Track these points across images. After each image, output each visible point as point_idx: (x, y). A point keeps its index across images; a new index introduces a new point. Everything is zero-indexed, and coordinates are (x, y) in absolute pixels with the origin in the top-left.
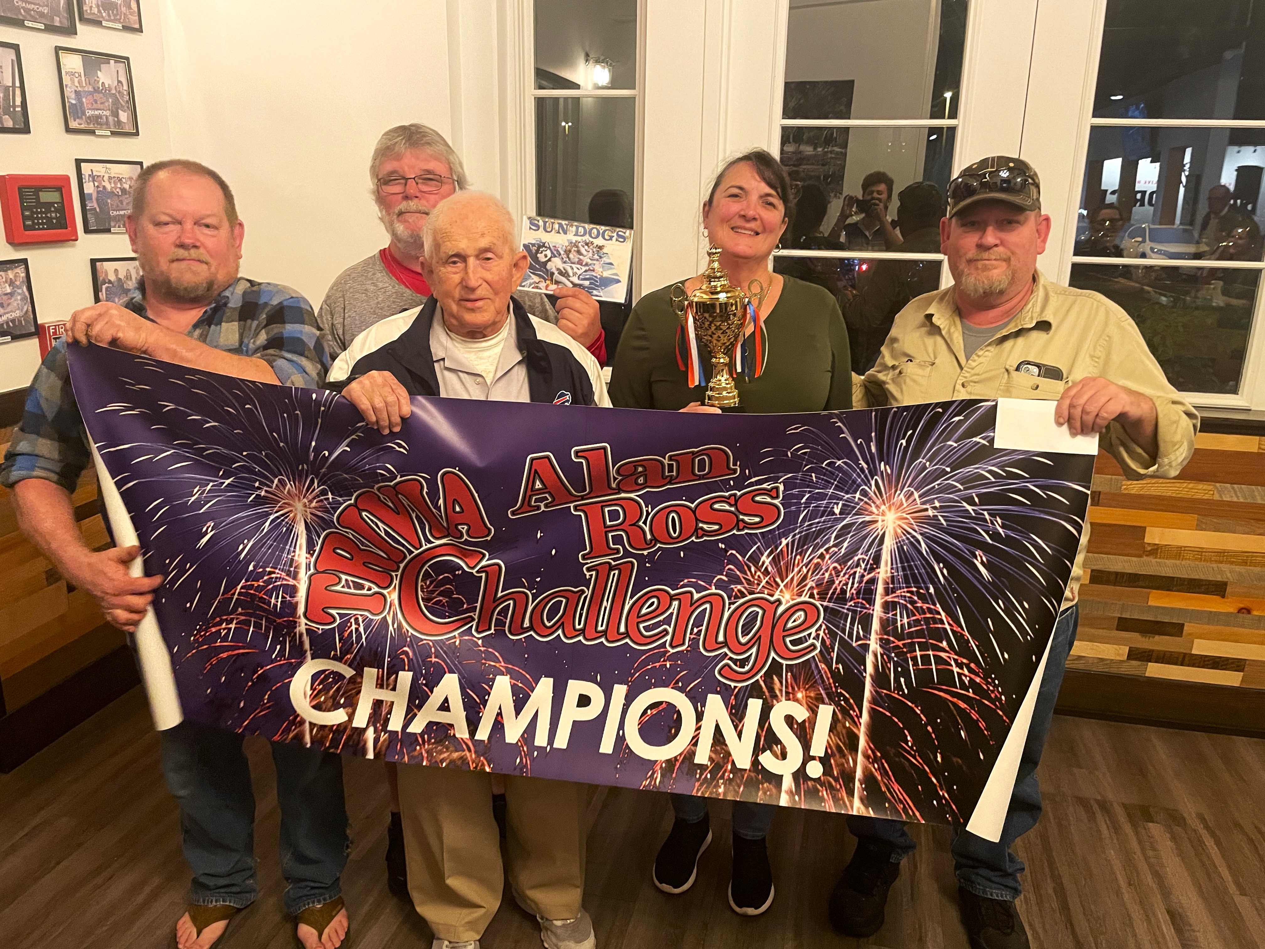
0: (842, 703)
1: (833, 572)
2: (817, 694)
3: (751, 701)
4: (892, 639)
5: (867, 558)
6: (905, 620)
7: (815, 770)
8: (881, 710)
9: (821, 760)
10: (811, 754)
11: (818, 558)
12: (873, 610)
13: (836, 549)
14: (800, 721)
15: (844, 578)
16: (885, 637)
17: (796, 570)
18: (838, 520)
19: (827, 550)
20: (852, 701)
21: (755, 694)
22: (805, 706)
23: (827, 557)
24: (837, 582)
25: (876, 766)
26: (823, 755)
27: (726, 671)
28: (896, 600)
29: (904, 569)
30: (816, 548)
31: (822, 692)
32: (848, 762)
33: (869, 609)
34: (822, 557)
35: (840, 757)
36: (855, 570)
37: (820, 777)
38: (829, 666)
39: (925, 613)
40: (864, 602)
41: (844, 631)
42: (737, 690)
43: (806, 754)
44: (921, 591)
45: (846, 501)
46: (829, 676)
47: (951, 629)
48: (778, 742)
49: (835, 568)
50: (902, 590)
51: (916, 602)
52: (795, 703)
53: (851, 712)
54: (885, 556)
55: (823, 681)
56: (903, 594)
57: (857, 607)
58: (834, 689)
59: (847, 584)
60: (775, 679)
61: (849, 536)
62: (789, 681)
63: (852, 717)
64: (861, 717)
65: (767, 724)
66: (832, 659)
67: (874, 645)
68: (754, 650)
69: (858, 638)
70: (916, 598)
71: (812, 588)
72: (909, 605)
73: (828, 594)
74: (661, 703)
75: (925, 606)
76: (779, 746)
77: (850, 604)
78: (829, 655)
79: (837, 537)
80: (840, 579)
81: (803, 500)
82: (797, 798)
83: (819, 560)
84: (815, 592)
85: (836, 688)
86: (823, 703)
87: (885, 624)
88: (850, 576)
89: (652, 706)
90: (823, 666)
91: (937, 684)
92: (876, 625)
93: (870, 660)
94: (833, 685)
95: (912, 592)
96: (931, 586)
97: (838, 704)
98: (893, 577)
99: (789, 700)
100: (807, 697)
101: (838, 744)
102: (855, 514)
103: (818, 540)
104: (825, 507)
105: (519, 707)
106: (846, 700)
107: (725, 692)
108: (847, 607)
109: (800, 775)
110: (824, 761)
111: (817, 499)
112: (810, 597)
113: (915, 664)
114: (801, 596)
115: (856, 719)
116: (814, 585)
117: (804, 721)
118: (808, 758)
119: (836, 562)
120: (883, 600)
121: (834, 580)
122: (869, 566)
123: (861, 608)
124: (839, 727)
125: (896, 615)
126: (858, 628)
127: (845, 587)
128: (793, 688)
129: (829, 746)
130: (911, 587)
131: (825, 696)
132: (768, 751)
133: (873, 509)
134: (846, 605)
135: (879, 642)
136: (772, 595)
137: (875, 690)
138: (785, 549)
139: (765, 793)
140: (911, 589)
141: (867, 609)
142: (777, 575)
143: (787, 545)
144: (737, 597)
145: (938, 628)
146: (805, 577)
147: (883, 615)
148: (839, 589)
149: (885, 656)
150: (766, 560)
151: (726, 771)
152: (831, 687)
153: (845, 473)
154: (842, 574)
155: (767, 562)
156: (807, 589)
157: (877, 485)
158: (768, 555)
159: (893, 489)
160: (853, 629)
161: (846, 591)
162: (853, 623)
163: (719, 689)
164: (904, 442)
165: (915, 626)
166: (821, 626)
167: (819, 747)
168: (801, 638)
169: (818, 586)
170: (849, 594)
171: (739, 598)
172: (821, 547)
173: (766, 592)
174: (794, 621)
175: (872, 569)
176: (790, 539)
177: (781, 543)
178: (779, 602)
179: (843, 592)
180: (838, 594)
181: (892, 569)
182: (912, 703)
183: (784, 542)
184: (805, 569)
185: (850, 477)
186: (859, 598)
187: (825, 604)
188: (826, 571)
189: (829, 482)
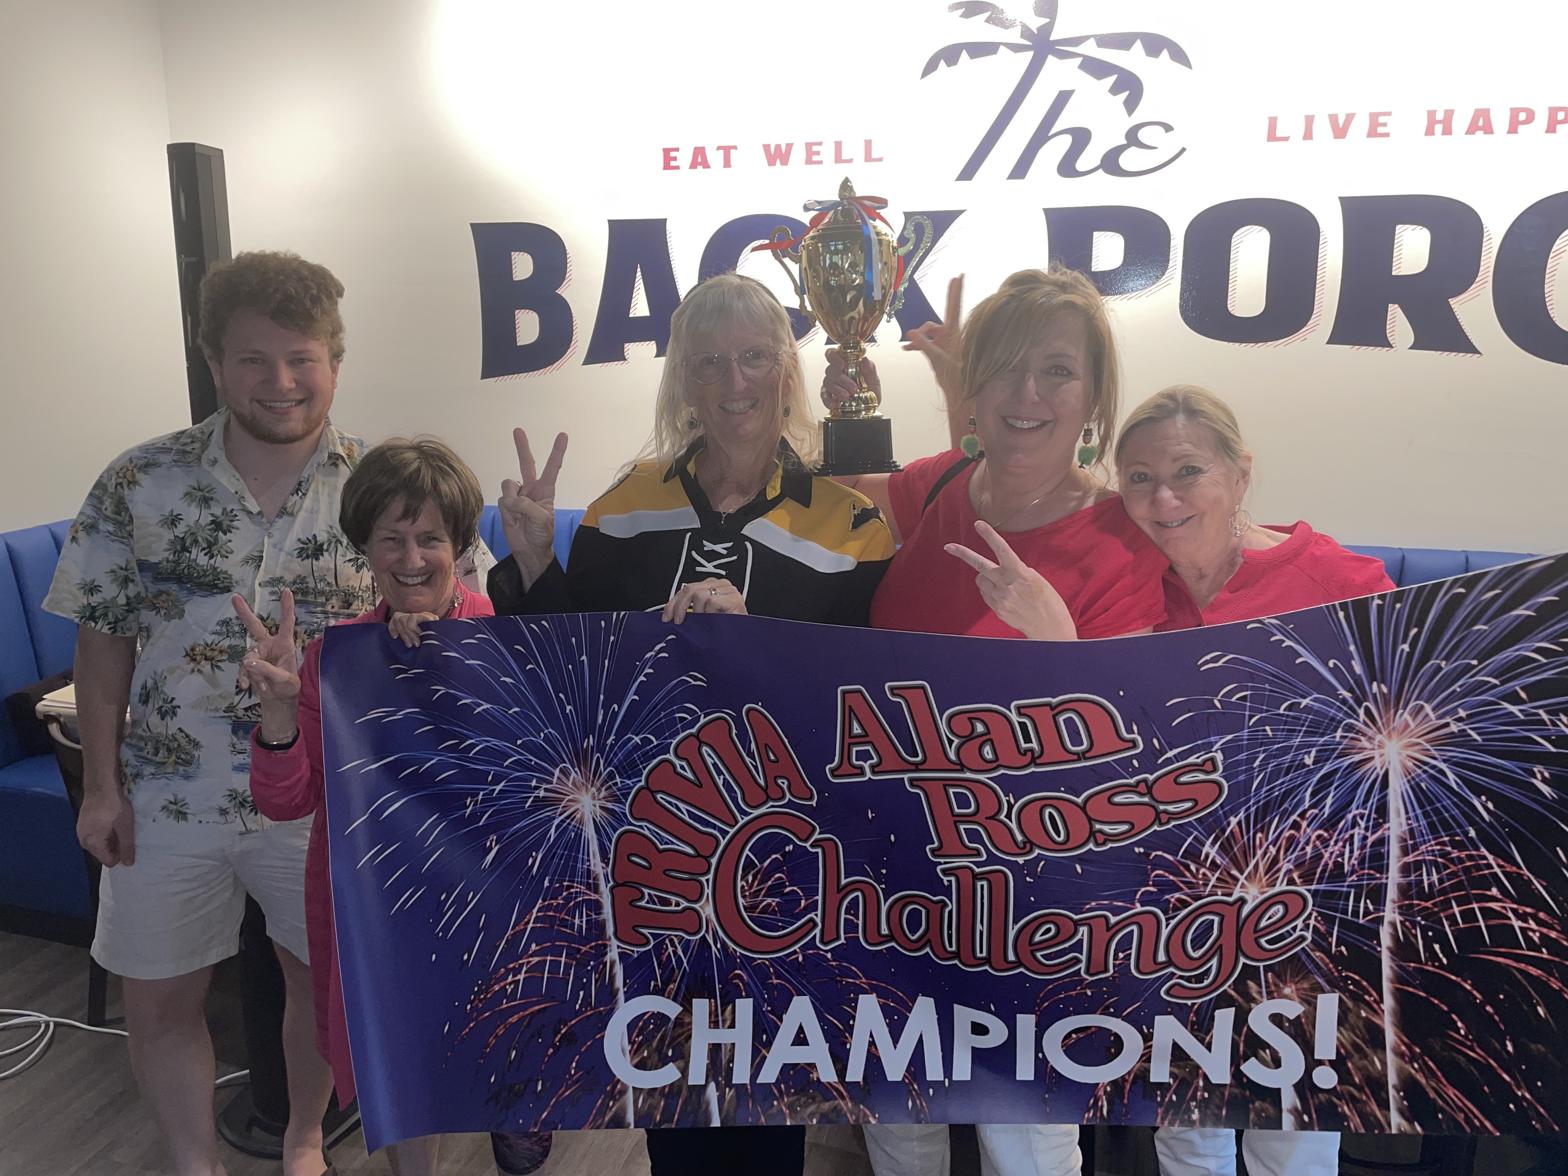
0: (1351, 987)
1: (1318, 843)
2: (1314, 984)
3: (1218, 1012)
5: (1367, 812)
6: (1435, 877)
7: (1326, 1078)
8: (1411, 989)
9: (1332, 1063)
10: (1316, 1056)
11: (1290, 829)
12: (1387, 878)
13: (1316, 812)
14: (1292, 1018)
15: (1336, 848)
16: (1407, 902)
17: (1259, 853)
18: (1311, 772)
19: (1302, 815)
20: (1365, 983)
21: (1223, 1004)
22: (1297, 999)
23: (1304, 824)
24: (1327, 855)
25: (1416, 1066)
26: (1334, 1058)
28: (1419, 858)
29: (1426, 815)
30: (1285, 816)
31: (1320, 980)
32: (1372, 1063)
33: (1381, 878)
34: (1296, 826)
35: (1361, 1059)
36: (1350, 832)
37: (1335, 1087)
38: (1327, 952)
39: (1464, 862)
40: (1372, 872)
41: (1345, 912)
42: (1196, 1007)
43: (1309, 1057)
44: (1457, 838)
45: (1322, 745)
46: (1327, 961)
48: (1265, 1045)
49: (1319, 837)
50: (1428, 844)
52: (1284, 1000)
53: (1367, 997)
54: (1395, 803)
55: (1319, 969)
56: (1430, 848)
57: (1363, 880)
58: (1336, 974)
59: (1342, 855)
60: (1251, 984)
61: (1333, 787)
63: (1368, 1004)
64: (1382, 1002)
65: (1245, 1029)
66: (1330, 944)
67: (1391, 914)
68: (1214, 962)
69: (1367, 912)
70: (1449, 849)
71: (1289, 871)
72: (1440, 860)
73: (1315, 874)
74: (1088, 1027)
75: (1463, 855)
76: (1267, 1051)
78: (1326, 940)
79: (1313, 795)
80: (1330, 849)
81: (1257, 763)
82: (1306, 1118)
83: (1292, 832)
84: (1295, 875)
85: (1340, 972)
86: (1323, 992)
87: (1404, 891)
88: (1345, 842)
89: (1076, 1032)
90: (1318, 954)
92: (1392, 893)
93: (1385, 932)
94: (1334, 970)
95: (1442, 844)
96: (1471, 828)
97: (1344, 990)
98: (1411, 831)
99: (1273, 998)
100: (1297, 990)
101: (1354, 1041)
102: (1337, 758)
103: (1286, 805)
104: (1291, 762)
105: (896, 1034)
106: (1356, 983)
107: (1179, 1011)
108: (1346, 884)
109: (1304, 1087)
110: (1337, 1064)
111: (1276, 757)
112: (1288, 885)
113: (1454, 923)
114: (1274, 886)
115: (1375, 1006)
116: (1292, 867)
117: (1299, 1017)
118: (1312, 1063)
119: (1320, 827)
120: (1400, 864)
121: (1321, 854)
122: (1371, 823)
123: (1368, 879)
124: (1352, 1019)
125: (1421, 875)
126: (1365, 903)
127: (1340, 859)
129: (1340, 1045)
130: (1441, 837)
131: (1324, 984)
132: (1253, 1059)
133: (1365, 743)
134: (1345, 881)
135: (1397, 910)
136: (1230, 895)
137: (1399, 966)
138: (1237, 829)
139: (1258, 1115)
140: (1441, 840)
141: (1377, 879)
142: (1231, 865)
143: (1239, 823)
144: (1176, 909)
145: (1485, 875)
146: (1275, 860)
147: (1402, 880)
148: (1331, 863)
149: (1407, 923)
150: (1210, 850)
151: (1197, 1089)
152: (1332, 973)
153: (1317, 713)
154: (1332, 843)
155: (1213, 853)
156: (1281, 874)
157: (1368, 712)
158: (1213, 844)
159: (1392, 712)
160: (1359, 907)
161: (1343, 864)
162: (1357, 900)
163: (1169, 1010)
164: (1406, 647)
165: (1449, 880)
166: (1310, 914)
167: (1326, 1048)
168: (1282, 934)
169: (1297, 867)
170: (1346, 868)
171: (1180, 909)
172: (1292, 813)
173: (1219, 893)
174: (1270, 918)
175: (1377, 826)
176: (1242, 815)
177: (1229, 824)
178: (1242, 901)
179: (1339, 866)
180: (1331, 870)
181: (1408, 819)
182: (1457, 976)
183: (1234, 821)
184: (1273, 850)
185: (1325, 716)
186: (1363, 869)
187: (1313, 887)
188: (1307, 843)
189: (1294, 731)
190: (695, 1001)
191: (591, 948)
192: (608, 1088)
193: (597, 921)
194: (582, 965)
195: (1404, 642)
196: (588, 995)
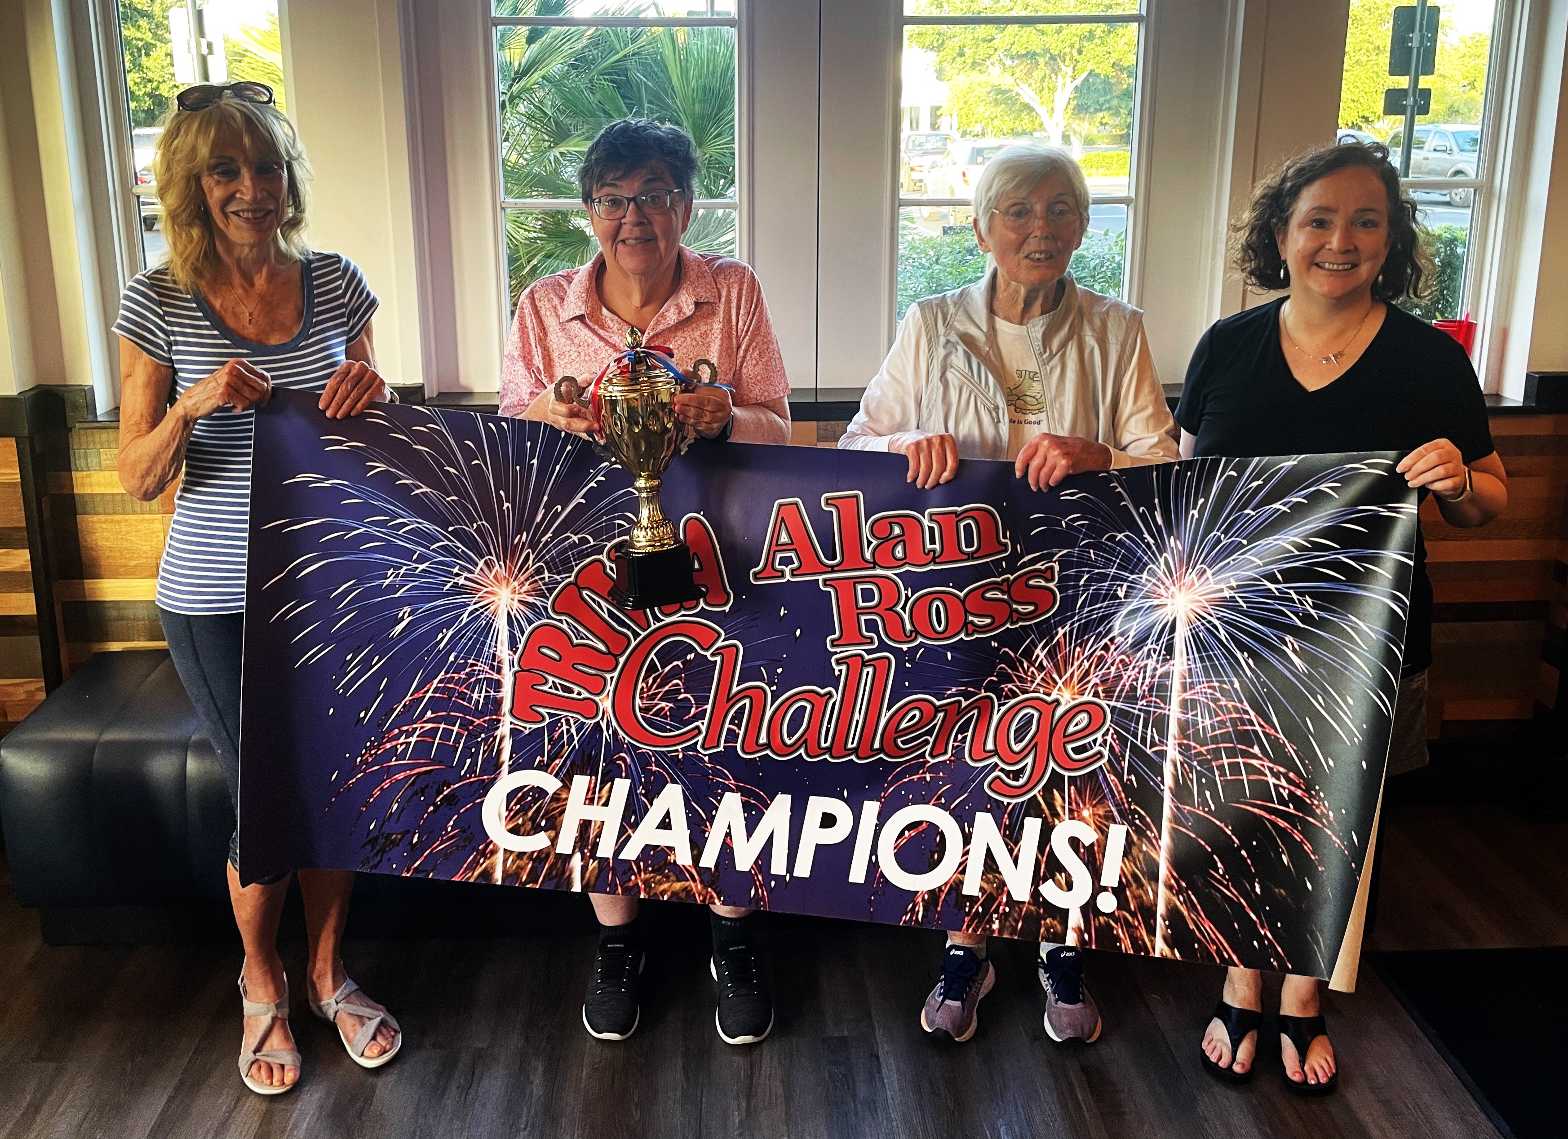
0: (1137, 822)
1: (1120, 666)
2: (1106, 812)
3: (1028, 820)
4: (1193, 744)
5: (1158, 648)
6: (1208, 722)
7: (1107, 903)
8: (1184, 830)
9: (1114, 891)
10: (1102, 884)
11: (1102, 649)
12: (1169, 710)
13: (1122, 639)
14: (1087, 845)
15: (1133, 673)
16: (1185, 742)
17: (1076, 664)
18: (1122, 605)
19: (1112, 640)
20: (1148, 820)
21: (1032, 811)
22: (1093, 825)
23: (1113, 648)
24: (1126, 677)
25: (1181, 898)
26: (1116, 886)
27: (996, 785)
28: (1195, 697)
29: (1201, 659)
30: (1099, 637)
31: (1113, 809)
32: (1147, 893)
33: (1165, 709)
34: (1106, 648)
35: (1137, 888)
36: (1145, 662)
37: (1113, 912)
38: (1120, 777)
39: (1231, 713)
40: (1158, 701)
41: (1135, 736)
42: (1010, 807)
43: (1096, 883)
44: (1225, 686)
45: (1132, 582)
46: (1120, 789)
47: (1263, 732)
48: (1062, 869)
49: (1122, 661)
50: (1202, 686)
51: (1219, 700)
52: (1081, 823)
53: (1149, 833)
54: (1179, 646)
55: (1114, 796)
56: (1203, 690)
57: (1150, 706)
58: (1126, 806)
59: (1137, 679)
60: (1057, 794)
61: (1136, 622)
62: (1073, 796)
63: (1149, 840)
64: (1161, 839)
65: (1048, 848)
66: (1123, 768)
67: (1172, 751)
68: (1030, 760)
69: (1153, 744)
70: (1218, 695)
71: (1096, 685)
72: (1212, 704)
73: (1114, 691)
74: (920, 823)
75: (1230, 704)
76: (1063, 874)
77: (1140, 703)
78: (1120, 764)
79: (1121, 625)
80: (1128, 673)
81: (1083, 582)
82: (1086, 937)
83: (1103, 652)
84: (1100, 690)
85: (1129, 804)
86: (1115, 823)
87: (1184, 727)
88: (1141, 669)
89: (910, 827)
90: (1113, 777)
91: (1250, 799)
93: (1168, 769)
94: (1125, 801)
95: (1213, 688)
96: (1236, 681)
97: (1131, 824)
98: (1190, 669)
99: (1074, 818)
100: (1094, 815)
101: (1134, 871)
102: (1141, 598)
103: (1100, 629)
104: (1107, 590)
105: (751, 827)
106: (1141, 818)
107: (997, 810)
108: (1138, 707)
109: (1089, 909)
110: (1118, 892)
111: (1097, 581)
112: (1093, 696)
113: (1223, 774)
114: (1083, 695)
115: (1154, 842)
116: (1098, 682)
117: (1092, 845)
118: (1098, 889)
119: (1123, 654)
120: (1180, 698)
121: (1121, 675)
122: (1161, 659)
123: (1155, 708)
124: (1135, 851)
125: (1196, 715)
126: (1152, 732)
127: (1134, 683)
128: (1078, 805)
129: (1123, 874)
130: (1212, 681)
131: (1116, 814)
132: (1050, 881)
133: (1162, 591)
134: (1137, 704)
135: (1177, 749)
136: (1049, 695)
137: (1177, 808)
138: (1062, 640)
139: (1048, 930)
140: (1212, 684)
141: (1161, 708)
142: (1054, 670)
143: (1065, 635)
144: (1007, 697)
145: (1248, 730)
146: (1087, 673)
147: (1181, 716)
148: (1128, 684)
149: (1186, 766)
150: (1040, 653)
151: (1000, 904)
152: (1123, 804)
153: (1128, 549)
154: (1131, 667)
155: (1042, 656)
156: (1090, 685)
157: (1167, 563)
158: (1043, 648)
159: (1184, 568)
160: (1146, 734)
161: (1136, 688)
162: (1145, 726)
163: (989, 806)
164: (1195, 512)
165: (1220, 728)
166: (1108, 730)
167: (1110, 877)
168: (1085, 745)
169: (1103, 682)
170: (1139, 692)
171: (1010, 698)
172: (1105, 636)
173: (1041, 691)
174: (1077, 725)
175: (1165, 661)
176: (1067, 628)
177: (1057, 633)
178: (1057, 702)
179: (1133, 689)
180: (1127, 692)
181: (1188, 660)
182: (1221, 822)
183: (1061, 632)
184: (1086, 664)
185: (1134, 554)
186: (1151, 696)
187: (1112, 703)
188: (1112, 664)
189: (1111, 560)
190: (577, 778)
191: (484, 721)
192: (481, 847)
193: (495, 698)
194: (472, 735)
195: (1195, 508)
196: (474, 764)
